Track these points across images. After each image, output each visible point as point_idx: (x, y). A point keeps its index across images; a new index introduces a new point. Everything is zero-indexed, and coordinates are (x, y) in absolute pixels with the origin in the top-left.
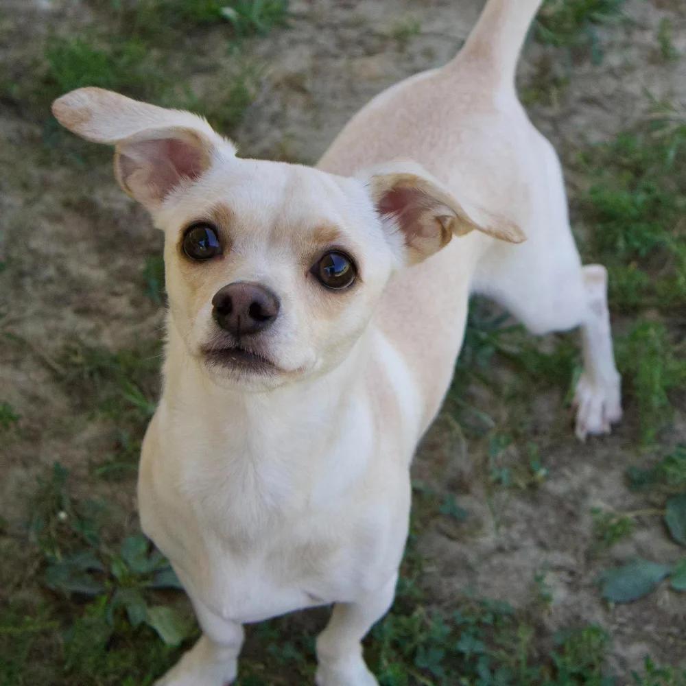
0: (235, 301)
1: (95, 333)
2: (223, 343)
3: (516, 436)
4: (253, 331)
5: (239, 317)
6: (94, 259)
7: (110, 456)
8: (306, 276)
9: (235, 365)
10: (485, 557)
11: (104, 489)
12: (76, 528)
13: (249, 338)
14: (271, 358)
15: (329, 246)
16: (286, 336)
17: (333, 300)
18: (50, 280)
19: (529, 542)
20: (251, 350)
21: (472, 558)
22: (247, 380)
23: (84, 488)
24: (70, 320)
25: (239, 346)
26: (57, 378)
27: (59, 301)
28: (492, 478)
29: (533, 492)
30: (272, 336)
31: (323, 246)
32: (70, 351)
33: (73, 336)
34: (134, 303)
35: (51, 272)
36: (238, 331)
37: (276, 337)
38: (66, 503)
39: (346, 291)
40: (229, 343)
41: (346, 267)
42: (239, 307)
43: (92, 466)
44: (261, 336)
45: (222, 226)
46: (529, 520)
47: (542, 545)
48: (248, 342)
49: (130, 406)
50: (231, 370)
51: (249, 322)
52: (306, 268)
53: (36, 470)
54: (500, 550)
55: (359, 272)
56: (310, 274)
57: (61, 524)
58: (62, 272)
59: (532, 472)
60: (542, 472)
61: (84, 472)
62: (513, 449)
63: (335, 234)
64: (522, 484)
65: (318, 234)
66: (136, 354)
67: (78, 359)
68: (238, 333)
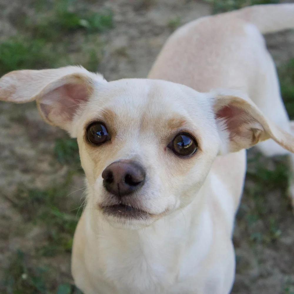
0: (114, 174)
1: (33, 181)
2: (112, 202)
3: (261, 216)
4: (130, 193)
5: (118, 184)
6: (28, 145)
7: (46, 243)
8: (165, 150)
9: (121, 215)
10: (254, 280)
11: (45, 261)
12: (32, 282)
13: (127, 198)
14: (144, 209)
15: (179, 130)
16: (153, 193)
17: (183, 163)
18: (6, 158)
19: (276, 271)
20: (130, 205)
21: (247, 282)
22: (131, 224)
23: (34, 261)
24: (18, 176)
25: (122, 203)
26: (15, 206)
27: (12, 167)
28: (252, 238)
29: (274, 244)
30: (143, 195)
31: (175, 131)
32: (20, 191)
33: (21, 184)
34: (51, 165)
35: (6, 153)
36: (119, 193)
37: (146, 195)
38: (25, 270)
39: (192, 157)
40: (115, 201)
41: (190, 142)
42: (118, 178)
43: (37, 250)
44: (135, 196)
45: (109, 123)
46: (274, 259)
47: (284, 272)
48: (127, 199)
49: (54, 217)
50: (119, 219)
51: (125, 187)
52: (165, 145)
53: (8, 254)
54: (261, 276)
55: (199, 145)
56: (167, 149)
57: (24, 281)
58: (13, 152)
59: (272, 233)
60: (278, 233)
61: (33, 253)
62: (260, 223)
63: (182, 122)
64: (268, 239)
65: (170, 124)
66: (55, 190)
67: (25, 195)
68: (120, 195)
